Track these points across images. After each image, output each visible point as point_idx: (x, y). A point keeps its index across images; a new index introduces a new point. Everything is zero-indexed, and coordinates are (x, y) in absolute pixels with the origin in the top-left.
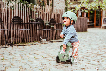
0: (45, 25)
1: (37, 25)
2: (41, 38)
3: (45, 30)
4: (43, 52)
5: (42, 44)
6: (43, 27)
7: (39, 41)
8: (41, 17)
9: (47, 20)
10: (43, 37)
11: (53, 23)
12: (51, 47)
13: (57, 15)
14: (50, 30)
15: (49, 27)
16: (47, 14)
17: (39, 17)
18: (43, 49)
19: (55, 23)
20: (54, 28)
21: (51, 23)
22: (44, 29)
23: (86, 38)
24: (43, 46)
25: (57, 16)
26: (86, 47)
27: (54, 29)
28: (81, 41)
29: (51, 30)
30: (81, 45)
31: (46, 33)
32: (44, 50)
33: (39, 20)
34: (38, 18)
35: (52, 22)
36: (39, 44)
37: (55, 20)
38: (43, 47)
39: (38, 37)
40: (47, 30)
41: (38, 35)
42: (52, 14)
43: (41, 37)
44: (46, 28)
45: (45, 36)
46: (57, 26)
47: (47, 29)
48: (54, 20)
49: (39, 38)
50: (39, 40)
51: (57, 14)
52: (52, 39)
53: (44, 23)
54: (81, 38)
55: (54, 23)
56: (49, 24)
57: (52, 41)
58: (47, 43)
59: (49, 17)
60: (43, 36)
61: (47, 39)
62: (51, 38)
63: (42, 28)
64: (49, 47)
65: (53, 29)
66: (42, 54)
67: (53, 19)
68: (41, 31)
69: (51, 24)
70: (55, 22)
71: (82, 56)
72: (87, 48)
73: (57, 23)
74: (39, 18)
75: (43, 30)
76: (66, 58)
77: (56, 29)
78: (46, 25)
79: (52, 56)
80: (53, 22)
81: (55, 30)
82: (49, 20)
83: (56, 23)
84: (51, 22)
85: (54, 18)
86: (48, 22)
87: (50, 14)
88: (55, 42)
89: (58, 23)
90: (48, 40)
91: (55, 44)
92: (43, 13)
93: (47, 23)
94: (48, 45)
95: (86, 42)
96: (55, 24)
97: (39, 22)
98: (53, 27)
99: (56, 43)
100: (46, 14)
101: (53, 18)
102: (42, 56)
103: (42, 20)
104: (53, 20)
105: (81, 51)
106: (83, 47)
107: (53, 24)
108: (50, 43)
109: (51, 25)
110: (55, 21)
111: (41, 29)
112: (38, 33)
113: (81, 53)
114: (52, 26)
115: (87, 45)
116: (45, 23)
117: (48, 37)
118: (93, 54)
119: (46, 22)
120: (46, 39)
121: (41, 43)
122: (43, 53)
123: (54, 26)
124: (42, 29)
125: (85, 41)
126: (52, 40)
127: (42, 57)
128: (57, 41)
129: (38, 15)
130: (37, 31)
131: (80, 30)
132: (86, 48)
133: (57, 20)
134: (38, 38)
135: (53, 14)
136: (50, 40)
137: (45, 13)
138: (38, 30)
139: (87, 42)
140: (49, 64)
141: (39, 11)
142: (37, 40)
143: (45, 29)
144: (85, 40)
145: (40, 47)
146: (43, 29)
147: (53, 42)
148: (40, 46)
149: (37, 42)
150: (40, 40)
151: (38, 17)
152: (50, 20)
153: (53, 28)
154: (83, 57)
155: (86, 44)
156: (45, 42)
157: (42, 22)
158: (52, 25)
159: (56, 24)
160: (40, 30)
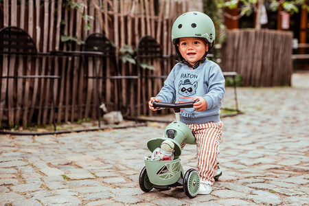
0: (120, 61)
1: (90, 59)
2: (105, 109)
3: (121, 79)
4: (98, 159)
5: (103, 130)
6: (111, 68)
7: (94, 120)
8: (104, 32)
9: (126, 42)
10: (112, 104)
11: (152, 52)
12: (133, 143)
13: (165, 22)
14: (139, 81)
15: (136, 68)
16: (129, 18)
17: (98, 31)
18: (101, 147)
19: (158, 55)
20: (152, 71)
21: (141, 53)
22: (116, 77)
23: (275, 113)
24: (108, 137)
25: (165, 28)
26: (263, 143)
27: (154, 75)
28: (254, 122)
29: (144, 80)
30: (249, 136)
31: (124, 91)
32: (106, 151)
33: (98, 42)
34: (94, 34)
35: (146, 49)
36: (93, 130)
37: (158, 41)
38: (104, 143)
39: (91, 103)
40: (129, 81)
41: (92, 97)
42: (145, 19)
43: (103, 106)
44: (123, 72)
45: (120, 100)
46: (165, 63)
47: (127, 74)
48: (155, 41)
49: (94, 109)
50: (94, 114)
51: (167, 20)
52: (145, 111)
53: (117, 55)
54: (259, 109)
55: (154, 55)
56: (133, 56)
57: (144, 121)
58: (125, 128)
59: (137, 32)
60: (112, 100)
61: (126, 112)
62: (142, 107)
63: (108, 71)
64: (129, 141)
65: (150, 75)
66: (96, 166)
67: (151, 37)
68: (104, 83)
69: (144, 55)
70: (158, 49)
71: (233, 173)
72: (266, 147)
73: (165, 55)
74: (97, 36)
75: (112, 81)
76: (171, 176)
77: (159, 74)
78: (124, 60)
79: (127, 173)
80: (149, 49)
81: (156, 80)
82: (133, 44)
83: (161, 52)
84: (143, 49)
85: (153, 36)
86: (131, 50)
87: (140, 20)
88: (156, 124)
89: (169, 55)
90: (130, 115)
91: (150, 132)
92: (112, 17)
93: (127, 53)
94: (127, 135)
95: (275, 124)
96: (156, 58)
97: (96, 48)
98: (151, 68)
99: (159, 127)
100: (122, 19)
101: (149, 34)
102: (93, 172)
103: (107, 42)
104: (149, 44)
105: (236, 158)
106: (254, 143)
107: (149, 56)
108: (134, 127)
109: (142, 62)
110: (158, 46)
111: (105, 75)
112: (93, 90)
113: (235, 166)
114: (144, 66)
115: (271, 137)
116: (120, 54)
117: (132, 104)
118: (277, 168)
119: (123, 50)
120: (122, 114)
121: (103, 126)
122: (99, 163)
123: (152, 64)
124: (108, 75)
125: (270, 122)
126: (143, 118)
127: (92, 176)
128: (163, 122)
129: (92, 25)
130: (90, 81)
131: (260, 80)
132: (262, 147)
133: (165, 44)
134: (92, 108)
135: (150, 20)
136: (136, 115)
137: (119, 18)
138: (93, 78)
139: (277, 127)
140: (110, 198)
141: (95, 10)
142: (90, 116)
143: (119, 77)
144: (268, 120)
145: (95, 140)
146: (113, 74)
147: (149, 123)
148: (93, 138)
149: (89, 122)
150: (100, 114)
151: (91, 33)
152: (137, 41)
153: (150, 73)
154: (236, 178)
155: (269, 135)
156: (117, 123)
157: (108, 49)
158: (144, 60)
159: (161, 57)
160: (101, 81)
